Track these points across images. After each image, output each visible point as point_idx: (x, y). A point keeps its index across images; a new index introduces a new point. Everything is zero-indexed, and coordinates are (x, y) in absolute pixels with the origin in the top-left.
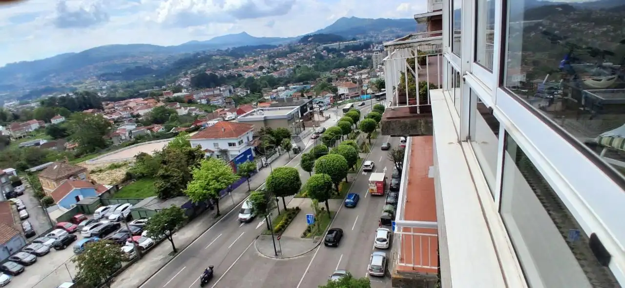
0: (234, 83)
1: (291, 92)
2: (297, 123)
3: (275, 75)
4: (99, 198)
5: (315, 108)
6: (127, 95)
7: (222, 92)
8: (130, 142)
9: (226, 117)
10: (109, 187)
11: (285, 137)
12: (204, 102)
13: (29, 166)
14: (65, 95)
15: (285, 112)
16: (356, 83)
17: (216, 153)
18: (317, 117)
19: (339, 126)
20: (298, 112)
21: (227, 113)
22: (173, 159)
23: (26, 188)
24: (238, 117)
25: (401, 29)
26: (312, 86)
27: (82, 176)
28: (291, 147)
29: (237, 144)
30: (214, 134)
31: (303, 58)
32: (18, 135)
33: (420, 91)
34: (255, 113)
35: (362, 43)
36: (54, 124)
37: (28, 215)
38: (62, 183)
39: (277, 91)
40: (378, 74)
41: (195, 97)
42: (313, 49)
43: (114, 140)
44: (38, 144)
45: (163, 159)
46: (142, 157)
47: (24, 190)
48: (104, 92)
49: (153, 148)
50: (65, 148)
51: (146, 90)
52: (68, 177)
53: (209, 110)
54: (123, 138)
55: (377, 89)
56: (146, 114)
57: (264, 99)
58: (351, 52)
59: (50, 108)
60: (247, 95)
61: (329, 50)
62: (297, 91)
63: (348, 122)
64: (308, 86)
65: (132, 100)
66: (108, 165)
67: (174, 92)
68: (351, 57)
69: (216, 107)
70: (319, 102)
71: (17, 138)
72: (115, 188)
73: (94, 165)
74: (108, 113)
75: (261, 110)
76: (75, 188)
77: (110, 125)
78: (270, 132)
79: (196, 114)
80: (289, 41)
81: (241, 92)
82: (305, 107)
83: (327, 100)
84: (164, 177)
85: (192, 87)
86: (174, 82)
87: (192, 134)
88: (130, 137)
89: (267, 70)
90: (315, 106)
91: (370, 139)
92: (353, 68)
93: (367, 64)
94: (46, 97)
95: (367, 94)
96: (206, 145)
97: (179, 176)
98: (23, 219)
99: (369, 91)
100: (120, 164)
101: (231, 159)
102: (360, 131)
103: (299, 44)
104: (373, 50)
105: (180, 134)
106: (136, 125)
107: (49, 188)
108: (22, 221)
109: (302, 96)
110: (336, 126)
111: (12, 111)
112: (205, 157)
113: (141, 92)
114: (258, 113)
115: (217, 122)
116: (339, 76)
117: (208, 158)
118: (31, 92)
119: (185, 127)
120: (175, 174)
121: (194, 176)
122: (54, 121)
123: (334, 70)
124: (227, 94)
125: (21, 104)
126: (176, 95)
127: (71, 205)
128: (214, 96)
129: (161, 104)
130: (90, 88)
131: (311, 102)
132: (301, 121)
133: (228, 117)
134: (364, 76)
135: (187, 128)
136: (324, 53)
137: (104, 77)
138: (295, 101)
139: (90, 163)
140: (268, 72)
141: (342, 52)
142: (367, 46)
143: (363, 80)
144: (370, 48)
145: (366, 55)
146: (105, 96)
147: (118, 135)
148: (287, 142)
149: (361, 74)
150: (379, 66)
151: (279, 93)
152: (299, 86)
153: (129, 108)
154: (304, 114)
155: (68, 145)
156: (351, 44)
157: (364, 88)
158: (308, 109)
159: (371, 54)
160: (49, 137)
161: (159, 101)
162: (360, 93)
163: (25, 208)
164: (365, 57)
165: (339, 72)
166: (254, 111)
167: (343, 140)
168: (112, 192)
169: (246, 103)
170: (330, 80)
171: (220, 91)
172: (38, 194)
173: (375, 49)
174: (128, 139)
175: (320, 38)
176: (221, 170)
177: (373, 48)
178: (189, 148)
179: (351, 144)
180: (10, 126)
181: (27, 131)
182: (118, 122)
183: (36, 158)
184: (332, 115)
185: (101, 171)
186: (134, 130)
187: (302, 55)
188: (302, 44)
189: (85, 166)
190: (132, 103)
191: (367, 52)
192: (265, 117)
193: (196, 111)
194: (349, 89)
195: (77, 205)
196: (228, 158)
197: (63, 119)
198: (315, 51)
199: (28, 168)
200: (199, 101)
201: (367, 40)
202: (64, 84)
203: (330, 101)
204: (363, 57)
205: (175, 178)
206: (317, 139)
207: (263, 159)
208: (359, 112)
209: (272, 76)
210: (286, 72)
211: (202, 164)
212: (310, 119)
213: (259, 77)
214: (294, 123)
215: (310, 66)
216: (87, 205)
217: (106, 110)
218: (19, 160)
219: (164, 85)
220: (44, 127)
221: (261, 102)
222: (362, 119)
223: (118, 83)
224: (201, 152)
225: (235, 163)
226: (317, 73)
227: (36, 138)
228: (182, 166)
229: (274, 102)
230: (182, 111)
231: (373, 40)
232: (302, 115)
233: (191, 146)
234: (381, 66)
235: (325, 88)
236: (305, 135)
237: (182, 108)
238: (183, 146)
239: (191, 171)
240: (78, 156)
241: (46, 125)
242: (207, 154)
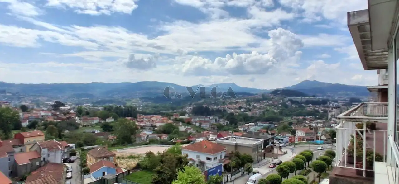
0: (220, 115)
1: (259, 128)
2: (259, 152)
3: (249, 114)
4: (116, 177)
5: (276, 143)
6: (153, 112)
7: (210, 120)
8: (146, 143)
9: (209, 138)
10: (124, 170)
11: (249, 162)
12: (197, 124)
13: (84, 145)
14: (119, 106)
15: (252, 142)
16: (312, 129)
17: (197, 163)
18: (276, 151)
19: (293, 161)
20: (262, 144)
21: (211, 135)
22: (168, 160)
23: (77, 158)
24: (218, 140)
25: (355, 93)
26: (275, 126)
27: (111, 158)
28: (252, 170)
29: (212, 159)
30: (199, 148)
31: (272, 105)
32: (85, 124)
33: (367, 158)
34: (229, 139)
35: (321, 100)
36: (107, 122)
37: (72, 176)
38: (98, 161)
39: (248, 126)
40: (332, 125)
41: (192, 120)
42: (280, 99)
43: (137, 139)
44: (94, 132)
45: (162, 159)
46: (150, 154)
47: (75, 160)
48: (141, 108)
49: (158, 150)
50: (108, 139)
51: (164, 111)
52: (104, 158)
53: (199, 130)
54: (143, 139)
55: (330, 137)
56: (160, 126)
57: (239, 130)
58: (311, 105)
59: (108, 112)
60: (227, 125)
61: (292, 102)
62: (264, 128)
63: (302, 160)
64: (273, 126)
65: (154, 116)
66: (129, 155)
67: (181, 115)
68: (310, 109)
69: (204, 130)
70: (280, 140)
71: (83, 126)
72: (128, 173)
73: (121, 153)
74: (139, 122)
75: (234, 137)
76: (105, 166)
77: (137, 129)
78: (238, 155)
79: (190, 132)
80: (263, 92)
81: (223, 122)
82: (268, 141)
83: (286, 139)
84: (159, 173)
85: (192, 114)
86: (182, 108)
87: (184, 146)
88: (147, 139)
89: (244, 109)
90: (276, 141)
91: (319, 178)
92: (311, 117)
93: (324, 116)
94: (108, 105)
95: (321, 140)
96: (192, 155)
97: (168, 174)
98: (68, 178)
99: (323, 138)
100: (136, 156)
101: (206, 170)
102: (311, 169)
103: (270, 95)
104: (329, 106)
105: (177, 144)
106: (152, 132)
107: (90, 162)
108: (67, 180)
109: (267, 132)
110: (291, 161)
111: (87, 109)
112: (189, 164)
113: (161, 111)
114: (232, 139)
115: (202, 140)
116: (298, 122)
117: (191, 166)
118: (100, 101)
119: (181, 139)
120: (166, 172)
121: (178, 177)
122: (108, 120)
123: (295, 117)
124: (213, 122)
125: (93, 106)
126: (181, 117)
127: (98, 177)
128: (205, 122)
129: (170, 121)
130: (133, 105)
131: (273, 139)
132: (263, 151)
133: (211, 138)
134: (319, 125)
135: (182, 141)
136: (288, 103)
137: (144, 99)
138: (261, 135)
139: (119, 152)
140: (244, 111)
141: (303, 105)
142: (324, 102)
143: (318, 128)
144: (327, 104)
145: (323, 108)
146: (141, 110)
147: (140, 137)
148: (249, 166)
149: (317, 123)
150: (333, 119)
151: (250, 127)
152: (265, 125)
153: (151, 121)
154: (266, 147)
155: (110, 137)
156: (311, 99)
157: (319, 135)
158: (270, 143)
159: (327, 109)
160: (102, 129)
161: (170, 119)
162: (315, 138)
163: (71, 172)
164: (322, 110)
165: (299, 118)
166: (229, 138)
167: (295, 174)
168: (125, 174)
169: (225, 130)
170: (291, 124)
171: (209, 119)
172: (82, 164)
173: (331, 105)
174: (145, 140)
175: (286, 92)
176: (197, 177)
177: (329, 104)
178: (180, 155)
179: (302, 179)
180: (82, 118)
181: (91, 123)
182: (143, 128)
183: (90, 141)
184: (289, 152)
185: (123, 158)
186: (150, 135)
187: (272, 102)
188: (272, 95)
189: (115, 153)
190: (154, 118)
191: (323, 107)
192: (236, 143)
193: (191, 130)
194: (306, 133)
195: (102, 178)
196: (204, 168)
197: (113, 120)
198: (281, 101)
199: (83, 146)
200: (194, 123)
201: (325, 98)
202: (120, 100)
203: (288, 140)
204: (320, 110)
205: (166, 175)
206: (274, 169)
207: (229, 175)
208: (312, 154)
209: (247, 114)
210: (258, 113)
211: (186, 170)
212: (271, 151)
213: (238, 114)
214: (257, 152)
215: (276, 111)
216: (108, 180)
217: (138, 120)
218: (80, 140)
219: (176, 109)
220: (101, 123)
221: (235, 131)
222: (314, 160)
223: (150, 103)
224: (187, 160)
225: (208, 174)
226: (281, 117)
227: (94, 129)
228: (172, 167)
229: (245, 134)
230: (182, 128)
231: (330, 98)
232: (264, 147)
233: (181, 154)
234: (335, 119)
235: (286, 130)
236: (264, 163)
237: (183, 126)
238: (176, 152)
239: (177, 172)
240: (114, 145)
241: (103, 122)
242: (191, 162)
